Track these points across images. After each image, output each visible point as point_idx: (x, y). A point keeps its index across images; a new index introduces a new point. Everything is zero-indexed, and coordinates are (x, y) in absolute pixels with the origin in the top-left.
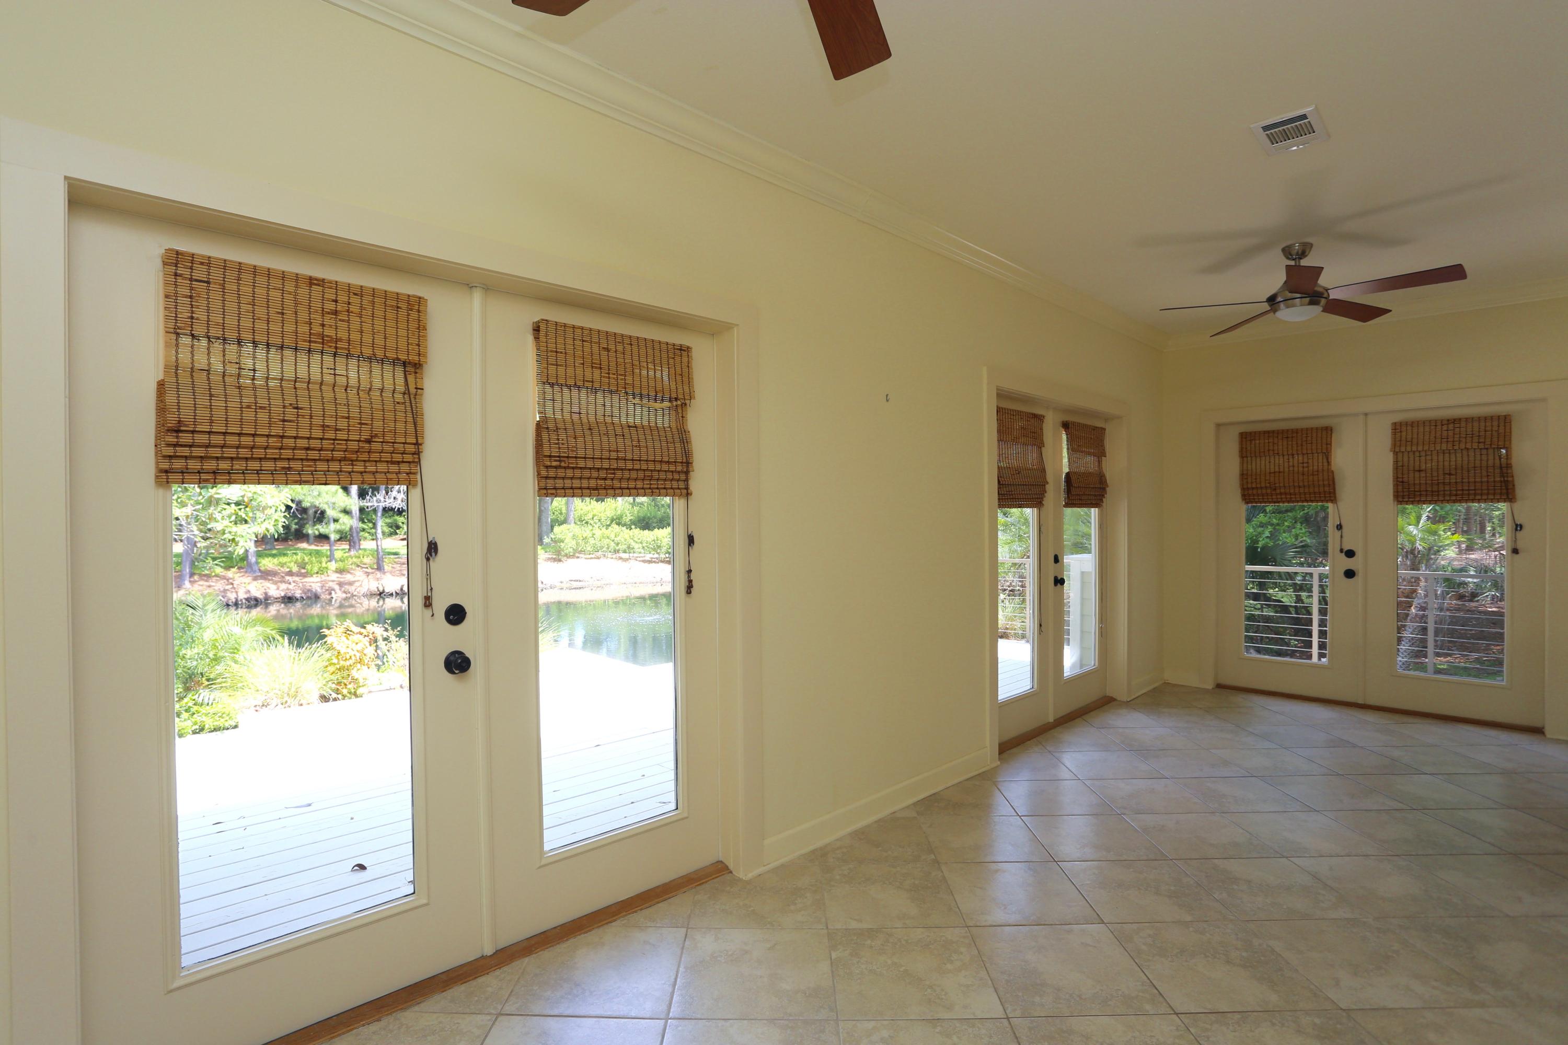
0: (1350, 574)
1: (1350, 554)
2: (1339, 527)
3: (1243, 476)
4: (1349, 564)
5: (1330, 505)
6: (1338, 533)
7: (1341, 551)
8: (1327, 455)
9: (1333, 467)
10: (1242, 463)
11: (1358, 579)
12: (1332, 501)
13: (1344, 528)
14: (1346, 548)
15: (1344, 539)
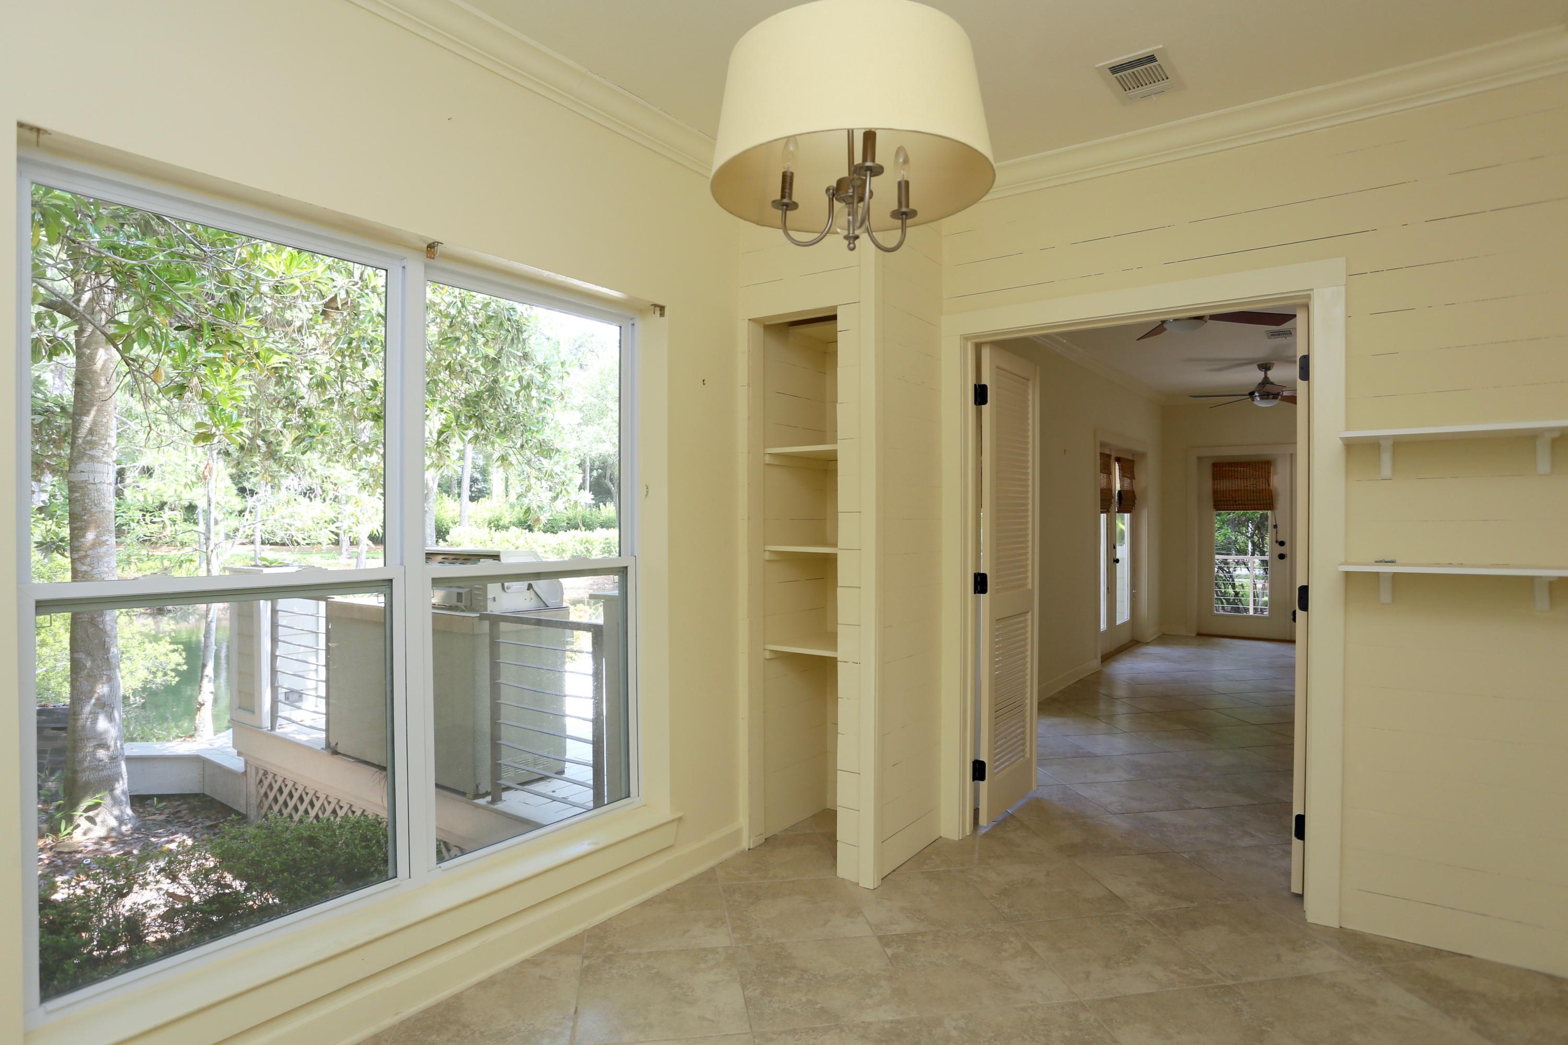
0: (1282, 557)
1: (1282, 544)
2: (1275, 526)
3: (1215, 492)
4: (1281, 550)
5: (1269, 512)
6: (1274, 530)
7: (1277, 542)
8: (1268, 480)
9: (1271, 487)
10: (1214, 484)
11: (1288, 559)
12: (1270, 509)
13: (1278, 527)
14: (1280, 540)
15: (1278, 535)
